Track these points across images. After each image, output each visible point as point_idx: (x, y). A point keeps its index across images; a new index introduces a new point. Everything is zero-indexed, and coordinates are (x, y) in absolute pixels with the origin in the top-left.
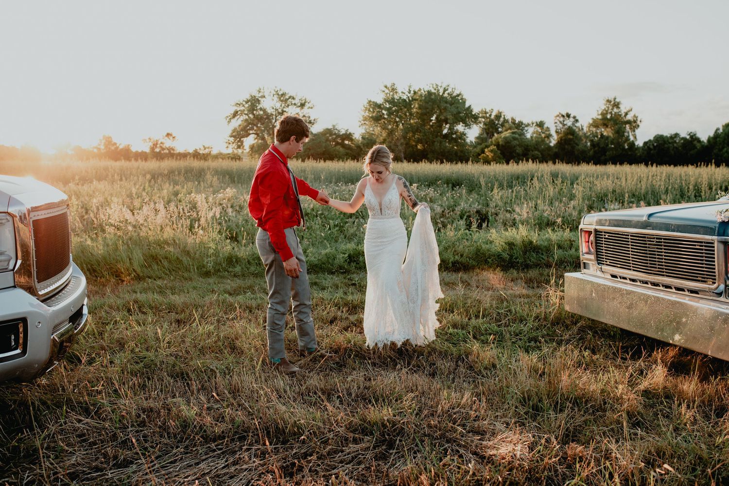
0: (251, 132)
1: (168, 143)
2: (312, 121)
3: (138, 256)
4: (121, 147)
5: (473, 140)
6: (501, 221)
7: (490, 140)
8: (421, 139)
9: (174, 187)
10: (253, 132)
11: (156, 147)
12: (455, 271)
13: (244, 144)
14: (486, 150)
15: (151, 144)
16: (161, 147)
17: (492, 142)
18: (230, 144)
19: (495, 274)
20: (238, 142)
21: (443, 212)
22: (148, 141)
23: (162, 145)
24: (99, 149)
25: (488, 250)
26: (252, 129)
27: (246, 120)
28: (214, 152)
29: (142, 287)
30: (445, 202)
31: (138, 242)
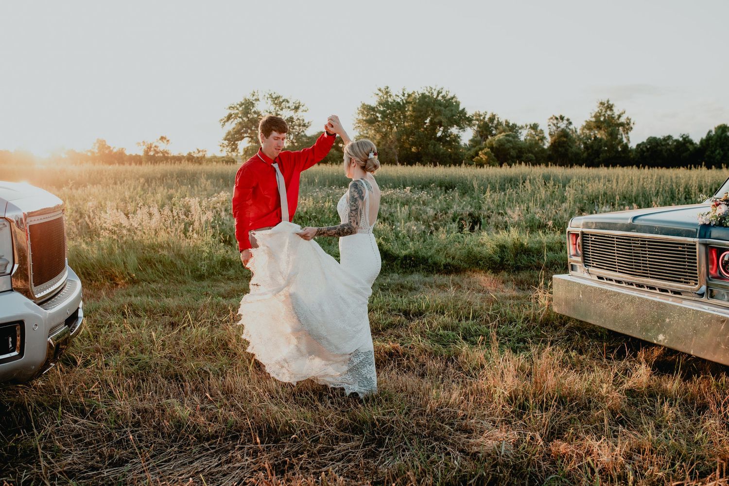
0: (245, 135)
1: (162, 146)
2: (307, 124)
3: (132, 259)
4: (115, 150)
5: (468, 143)
6: (493, 223)
7: (484, 142)
8: (415, 142)
9: (168, 190)
10: (248, 135)
11: (150, 150)
12: (447, 274)
13: (238, 147)
14: (480, 153)
15: (145, 147)
16: (155, 150)
17: (486, 144)
18: (224, 147)
19: (486, 276)
20: (233, 145)
21: (436, 214)
22: (142, 144)
23: (156, 148)
24: (93, 153)
25: (480, 253)
26: (246, 132)
27: (240, 123)
28: (209, 155)
29: (136, 291)
30: (438, 205)
31: (131, 246)
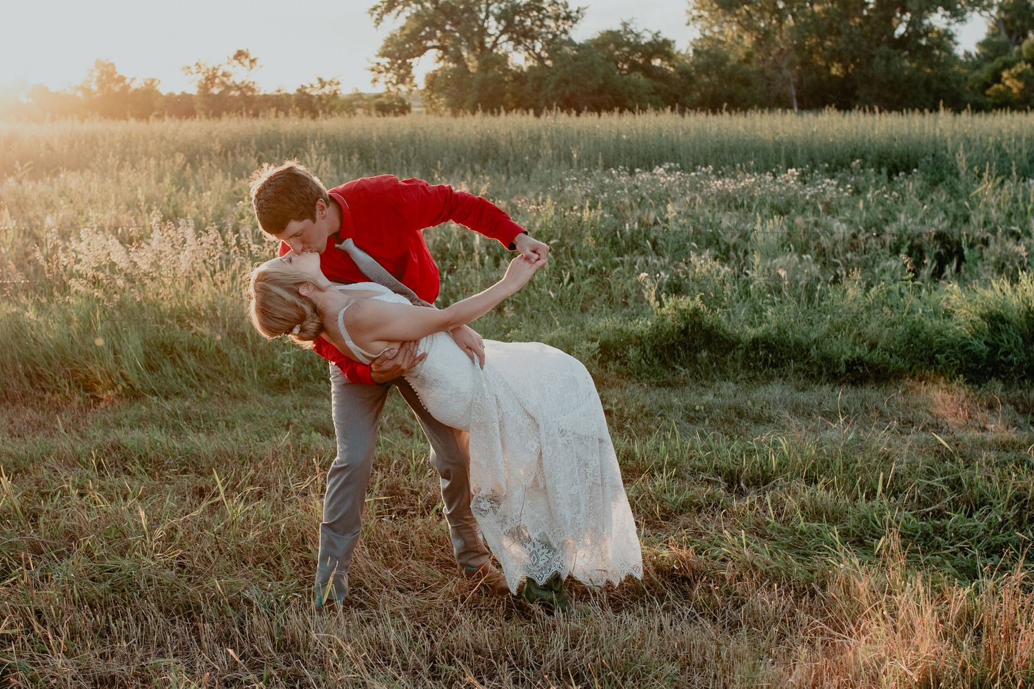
0: (429, 44)
1: (239, 74)
2: (574, 14)
3: (133, 345)
4: (134, 86)
5: (974, 50)
6: (993, 258)
7: (1016, 48)
8: (840, 52)
9: (234, 181)
10: (435, 43)
11: (213, 84)
12: (853, 383)
13: (414, 71)
14: (1005, 74)
15: (201, 77)
16: (223, 83)
17: (1020, 53)
18: (380, 72)
19: (949, 391)
20: (400, 67)
21: (854, 236)
22: (194, 69)
23: (225, 79)
24: (87, 91)
25: (939, 333)
26: (431, 36)
27: (417, 15)
28: (345, 91)
29: (136, 415)
30: (861, 213)
31: (132, 313)
